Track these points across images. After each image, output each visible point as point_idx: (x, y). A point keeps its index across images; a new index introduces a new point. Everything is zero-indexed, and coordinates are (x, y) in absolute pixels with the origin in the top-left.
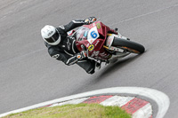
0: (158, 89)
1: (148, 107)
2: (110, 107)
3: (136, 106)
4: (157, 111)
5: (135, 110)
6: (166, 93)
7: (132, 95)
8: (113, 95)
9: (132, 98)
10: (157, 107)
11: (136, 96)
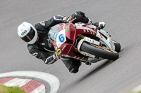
0: (50, 73)
1: (42, 87)
2: (11, 88)
3: (32, 86)
4: (50, 91)
5: (32, 90)
6: (57, 77)
7: (29, 78)
8: (14, 77)
9: (29, 80)
10: (50, 87)
11: (33, 78)
